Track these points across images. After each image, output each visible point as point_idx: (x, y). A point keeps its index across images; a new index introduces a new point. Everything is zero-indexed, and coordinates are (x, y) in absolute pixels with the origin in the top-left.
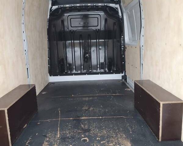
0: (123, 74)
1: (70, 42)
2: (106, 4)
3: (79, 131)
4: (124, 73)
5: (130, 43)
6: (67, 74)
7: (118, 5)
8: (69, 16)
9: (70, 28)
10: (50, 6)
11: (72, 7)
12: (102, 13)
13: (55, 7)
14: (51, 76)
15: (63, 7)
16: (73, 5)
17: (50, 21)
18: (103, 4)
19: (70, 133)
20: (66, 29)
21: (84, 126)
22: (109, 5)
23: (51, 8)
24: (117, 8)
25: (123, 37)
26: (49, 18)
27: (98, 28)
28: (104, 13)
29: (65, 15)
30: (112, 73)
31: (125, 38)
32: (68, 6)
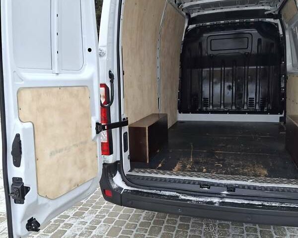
0: (283, 115)
1: (208, 69)
2: (260, 20)
3: (213, 160)
4: (283, 113)
5: (293, 71)
6: (201, 112)
7: (278, 20)
8: (208, 37)
9: (210, 52)
10: (186, 25)
11: (214, 25)
12: (254, 31)
13: (191, 27)
14: (180, 112)
15: (202, 26)
16: (215, 23)
17: (185, 44)
18: (256, 20)
19: (203, 160)
20: (204, 53)
21: (219, 157)
22: (264, 21)
23: (188, 27)
24: (277, 24)
25: (283, 62)
26: (184, 40)
27: (248, 51)
28: (256, 31)
29: (204, 35)
30: (266, 113)
31: (287, 65)
32: (208, 24)
